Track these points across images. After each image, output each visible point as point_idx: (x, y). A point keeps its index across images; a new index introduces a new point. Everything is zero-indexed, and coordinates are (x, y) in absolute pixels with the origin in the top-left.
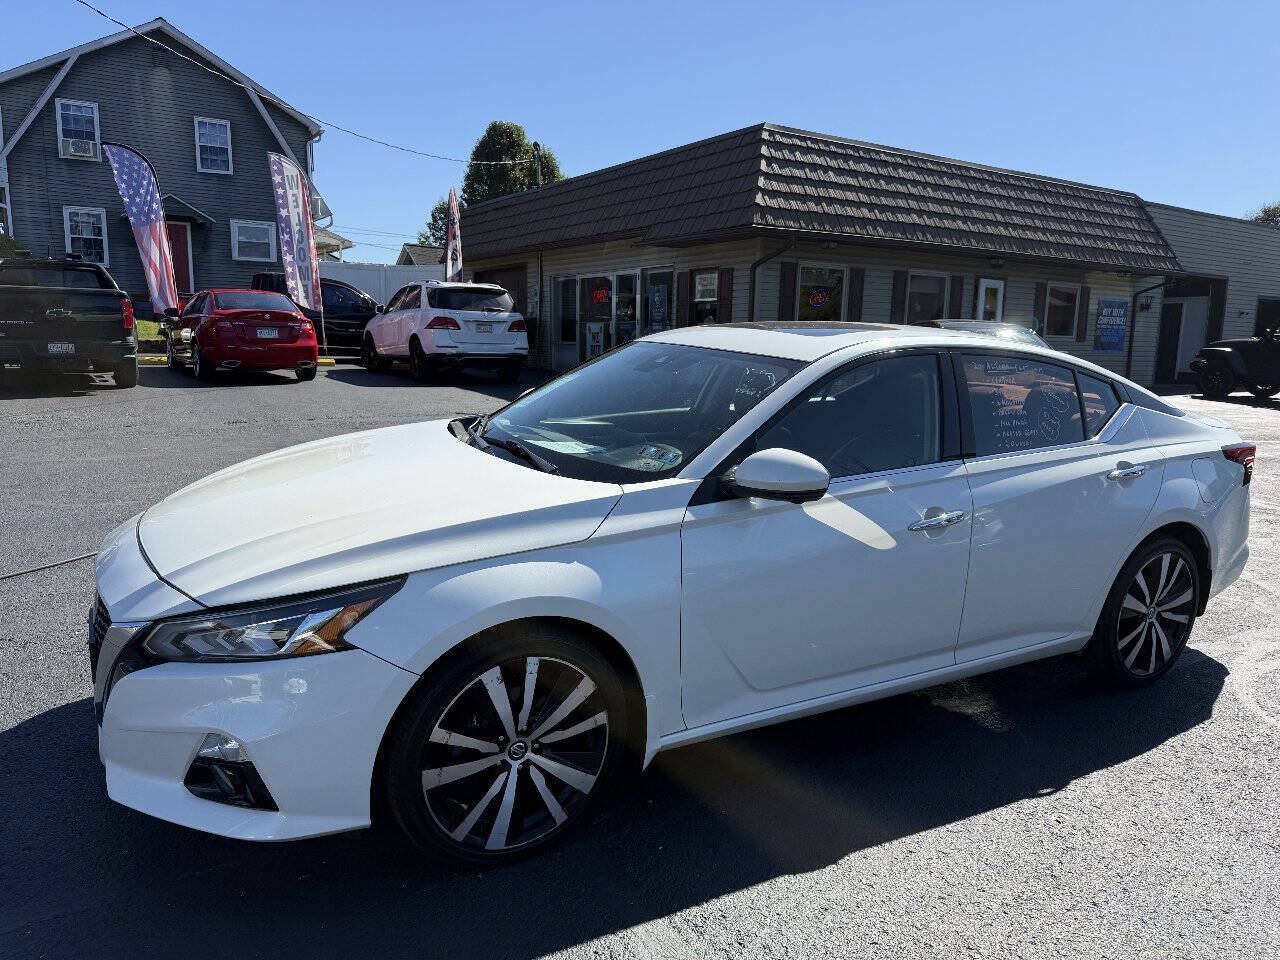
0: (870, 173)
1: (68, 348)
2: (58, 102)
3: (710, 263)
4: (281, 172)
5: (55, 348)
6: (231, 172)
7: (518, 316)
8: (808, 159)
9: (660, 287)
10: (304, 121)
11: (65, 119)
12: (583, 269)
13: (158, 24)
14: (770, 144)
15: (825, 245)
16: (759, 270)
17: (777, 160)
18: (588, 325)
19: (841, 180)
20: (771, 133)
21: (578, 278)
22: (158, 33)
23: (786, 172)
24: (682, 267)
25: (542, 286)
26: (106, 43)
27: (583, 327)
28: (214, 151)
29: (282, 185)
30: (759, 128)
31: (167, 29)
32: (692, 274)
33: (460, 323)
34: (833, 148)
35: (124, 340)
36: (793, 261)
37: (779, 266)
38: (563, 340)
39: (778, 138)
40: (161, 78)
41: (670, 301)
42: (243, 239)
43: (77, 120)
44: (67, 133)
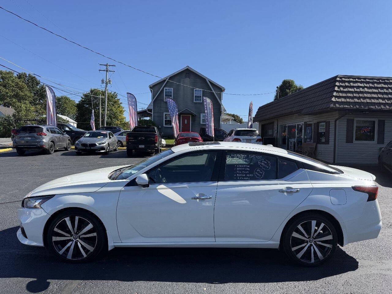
0: (384, 87)
1: (143, 146)
2: (165, 88)
3: (323, 120)
4: (206, 102)
5: (140, 146)
6: (202, 102)
7: (260, 137)
8: (356, 85)
9: (309, 128)
10: (221, 87)
11: (166, 92)
12: (289, 122)
13: (187, 68)
14: (339, 81)
15: (364, 112)
16: (337, 122)
17: (342, 86)
18: (289, 140)
19: (370, 90)
20: (341, 78)
21: (287, 125)
22: (187, 69)
23: (346, 90)
24: (315, 121)
25: (277, 128)
26: (176, 73)
27: (288, 140)
28: (198, 97)
29: (206, 105)
30: (336, 77)
31: (189, 68)
32: (318, 123)
33: (241, 140)
34: (367, 80)
35: (155, 144)
36: (353, 118)
37: (346, 120)
38: (283, 144)
39: (343, 79)
40: (187, 80)
41: (312, 132)
42: (203, 118)
43: (168, 92)
44: (166, 96)
